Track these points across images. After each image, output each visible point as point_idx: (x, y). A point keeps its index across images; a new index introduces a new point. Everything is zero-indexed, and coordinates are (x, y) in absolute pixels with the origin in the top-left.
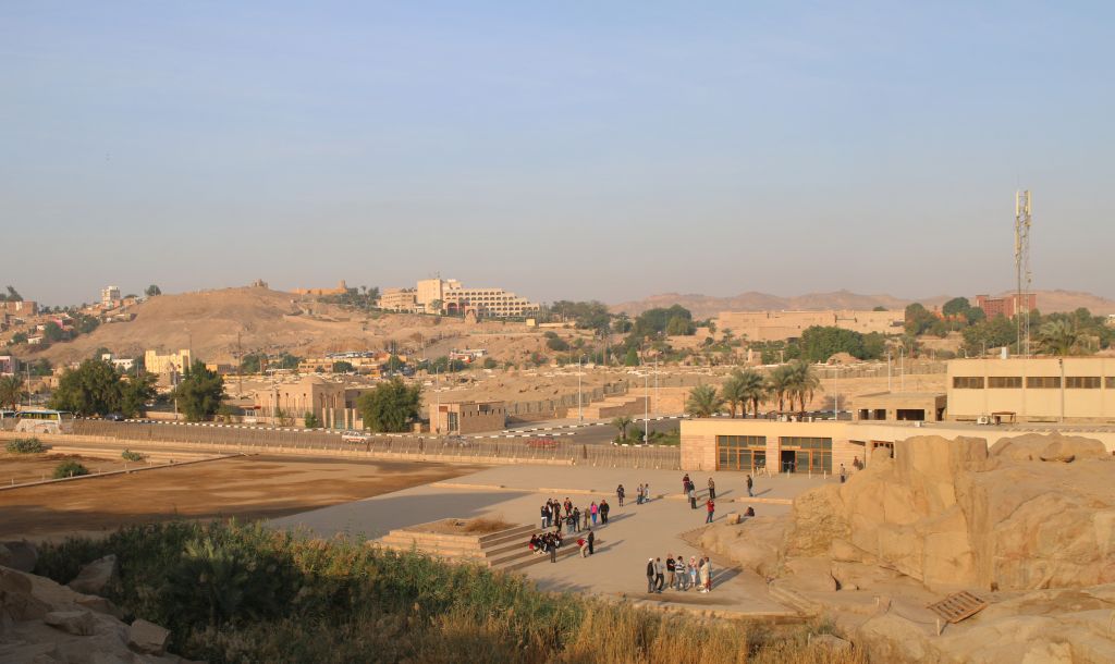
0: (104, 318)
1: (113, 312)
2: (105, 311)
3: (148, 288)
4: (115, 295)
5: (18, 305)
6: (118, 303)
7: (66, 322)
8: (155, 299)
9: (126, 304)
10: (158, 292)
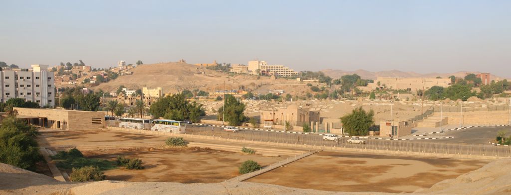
0: (120, 73)
1: (123, 71)
2: (120, 71)
3: (137, 61)
4: (123, 64)
5: (84, 67)
6: (125, 68)
7: (105, 75)
8: (140, 66)
9: (129, 68)
10: (142, 63)
